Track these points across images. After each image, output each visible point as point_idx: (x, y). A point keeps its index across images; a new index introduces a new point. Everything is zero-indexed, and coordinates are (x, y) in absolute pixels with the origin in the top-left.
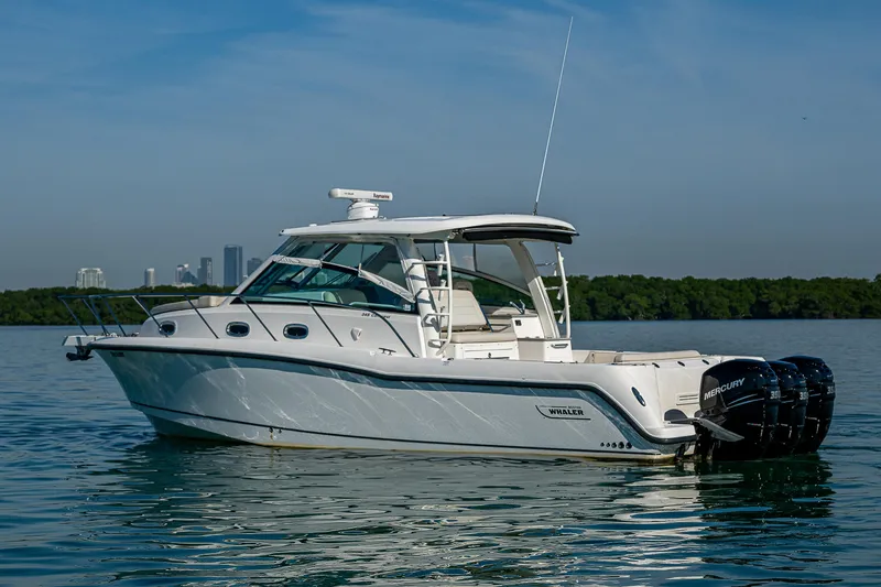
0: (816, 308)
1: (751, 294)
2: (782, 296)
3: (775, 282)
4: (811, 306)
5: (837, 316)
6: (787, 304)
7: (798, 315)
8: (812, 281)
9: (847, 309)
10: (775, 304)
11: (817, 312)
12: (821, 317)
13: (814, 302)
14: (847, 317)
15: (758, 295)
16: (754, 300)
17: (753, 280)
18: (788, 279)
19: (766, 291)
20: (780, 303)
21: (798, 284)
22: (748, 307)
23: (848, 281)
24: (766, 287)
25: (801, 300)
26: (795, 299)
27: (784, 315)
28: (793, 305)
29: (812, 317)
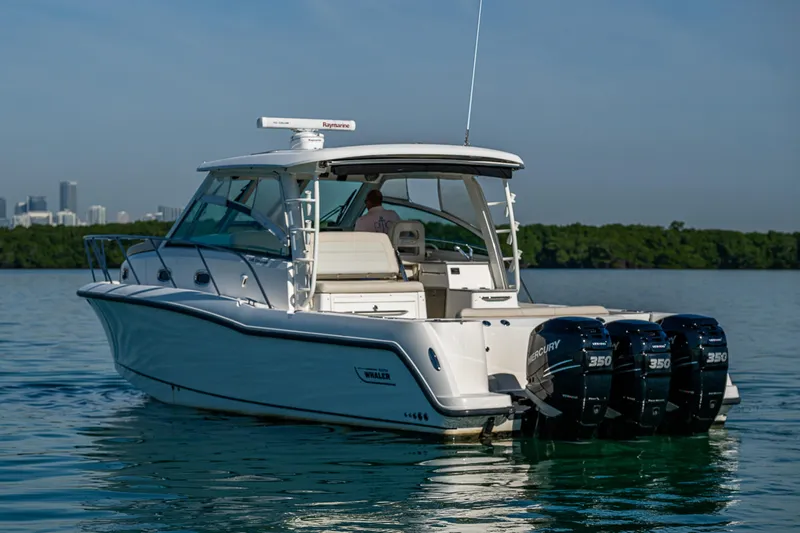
0: (607, 257)
1: (537, 242)
2: (570, 244)
3: (563, 229)
4: (602, 255)
5: (629, 266)
6: (575, 252)
7: (587, 264)
8: (603, 227)
9: (639, 258)
10: (562, 253)
11: (608, 262)
12: (611, 267)
13: (604, 251)
14: (640, 267)
15: (545, 243)
16: (539, 248)
17: (539, 227)
18: (576, 226)
19: (553, 238)
20: (568, 252)
21: (587, 231)
22: (533, 256)
23: (640, 229)
24: (554, 234)
25: (590, 248)
26: (583, 248)
27: (572, 265)
28: (582, 252)
29: (602, 266)
